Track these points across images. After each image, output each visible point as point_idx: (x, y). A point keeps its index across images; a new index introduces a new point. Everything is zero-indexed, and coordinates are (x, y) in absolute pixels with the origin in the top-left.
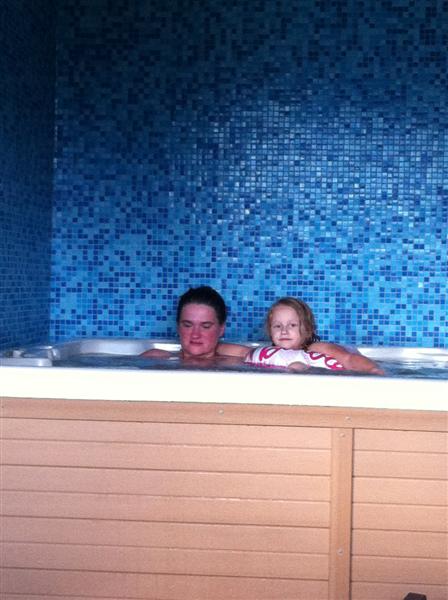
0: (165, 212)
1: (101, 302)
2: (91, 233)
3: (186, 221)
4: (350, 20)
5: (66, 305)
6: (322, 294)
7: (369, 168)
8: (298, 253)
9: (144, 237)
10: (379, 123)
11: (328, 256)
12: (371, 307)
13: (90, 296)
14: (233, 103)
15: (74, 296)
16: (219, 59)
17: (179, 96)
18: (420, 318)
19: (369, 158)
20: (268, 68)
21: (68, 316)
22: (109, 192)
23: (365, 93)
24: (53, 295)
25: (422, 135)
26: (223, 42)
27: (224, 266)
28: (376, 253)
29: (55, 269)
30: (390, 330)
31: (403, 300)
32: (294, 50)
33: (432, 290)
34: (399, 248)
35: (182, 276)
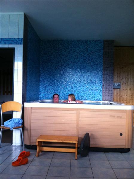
0: (55, 83)
1: (46, 95)
2: (45, 86)
3: (57, 84)
4: (79, 58)
5: (42, 95)
6: (75, 94)
7: (81, 77)
8: (72, 88)
9: (52, 86)
10: (82, 71)
11: (76, 89)
12: (82, 95)
13: (45, 94)
14: (63, 69)
15: (42, 94)
16: (62, 63)
17: (56, 68)
18: (88, 97)
19: (81, 76)
20: (68, 64)
21: (42, 96)
22: (47, 80)
23: (81, 67)
24: (40, 94)
25: (88, 73)
26: (62, 61)
27: (62, 90)
28: (82, 88)
29: (40, 90)
30: (84, 98)
31: (86, 94)
32: (71, 62)
33: (90, 93)
34: (85, 87)
35: (57, 91)
